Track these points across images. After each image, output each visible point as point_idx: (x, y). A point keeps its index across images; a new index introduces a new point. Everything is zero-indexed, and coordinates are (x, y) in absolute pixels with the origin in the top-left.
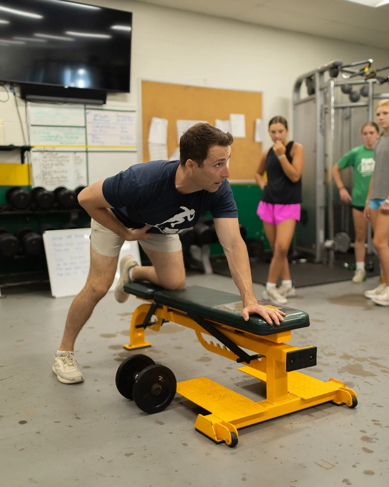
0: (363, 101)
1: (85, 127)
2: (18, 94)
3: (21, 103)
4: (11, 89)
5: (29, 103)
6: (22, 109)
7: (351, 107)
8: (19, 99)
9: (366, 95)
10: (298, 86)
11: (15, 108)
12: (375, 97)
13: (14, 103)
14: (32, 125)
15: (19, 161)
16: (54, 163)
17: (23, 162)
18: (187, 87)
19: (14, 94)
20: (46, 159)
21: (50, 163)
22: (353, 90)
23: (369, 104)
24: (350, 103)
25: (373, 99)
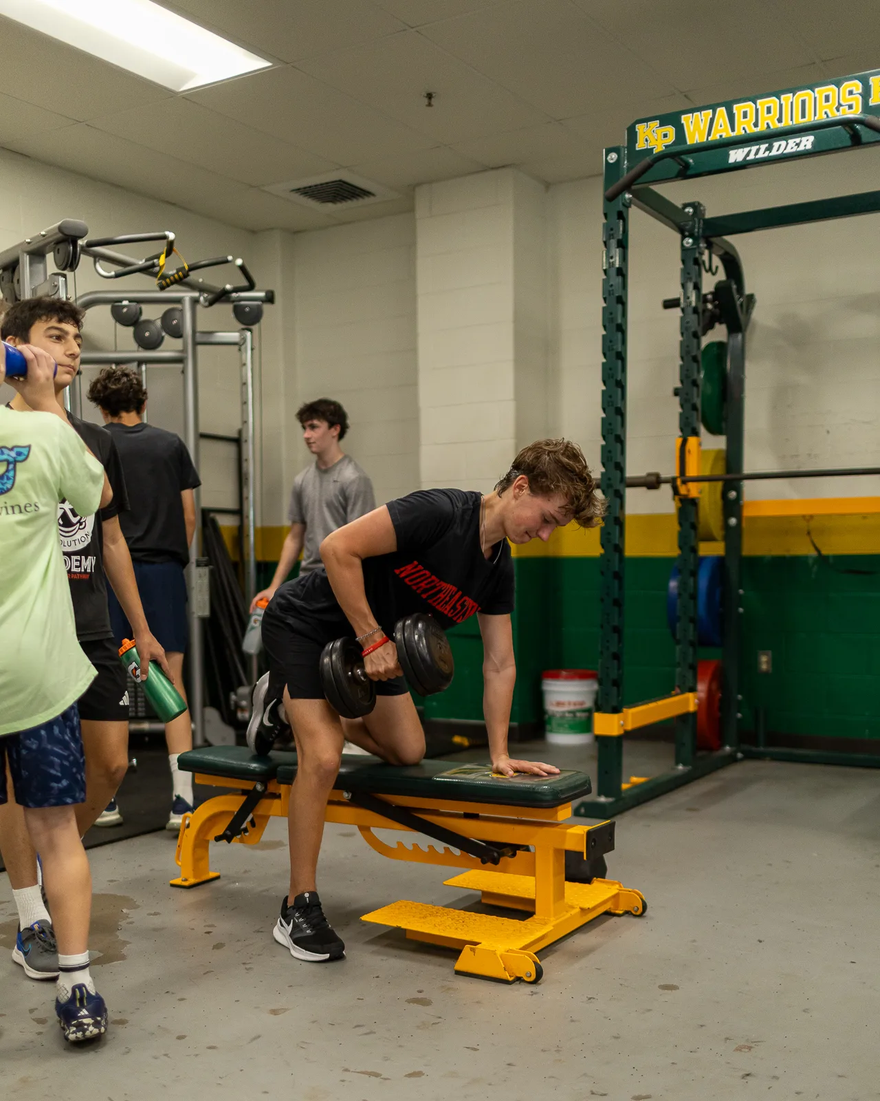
0: (169, 347)
7: (141, 362)
9: (177, 333)
12: (199, 338)
22: (143, 317)
23: (186, 358)
24: (138, 351)
25: (196, 344)
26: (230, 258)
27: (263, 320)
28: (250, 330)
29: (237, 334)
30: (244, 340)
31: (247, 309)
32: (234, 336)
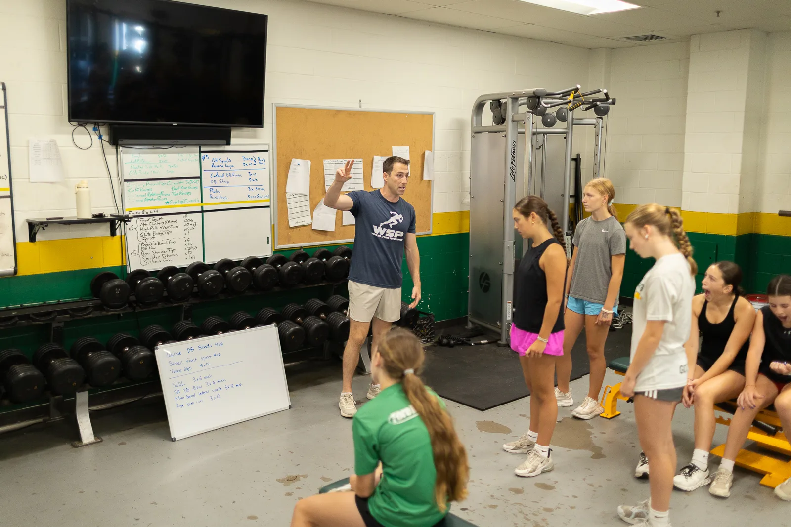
0: (560, 126)
1: (200, 178)
2: (106, 137)
3: (110, 149)
4: (95, 130)
5: (121, 148)
6: (111, 158)
7: (545, 134)
8: (106, 144)
9: (564, 119)
10: (480, 106)
11: (101, 157)
12: (575, 122)
13: (100, 149)
14: (126, 181)
15: (109, 233)
16: (157, 231)
17: (113, 233)
18: (337, 112)
19: (100, 137)
20: (145, 227)
21: (151, 231)
22: (547, 112)
23: (569, 132)
24: (543, 128)
25: (573, 124)
26: (601, 90)
27: (609, 113)
28: (602, 118)
29: (595, 120)
30: (599, 123)
31: (602, 108)
32: (594, 121)
